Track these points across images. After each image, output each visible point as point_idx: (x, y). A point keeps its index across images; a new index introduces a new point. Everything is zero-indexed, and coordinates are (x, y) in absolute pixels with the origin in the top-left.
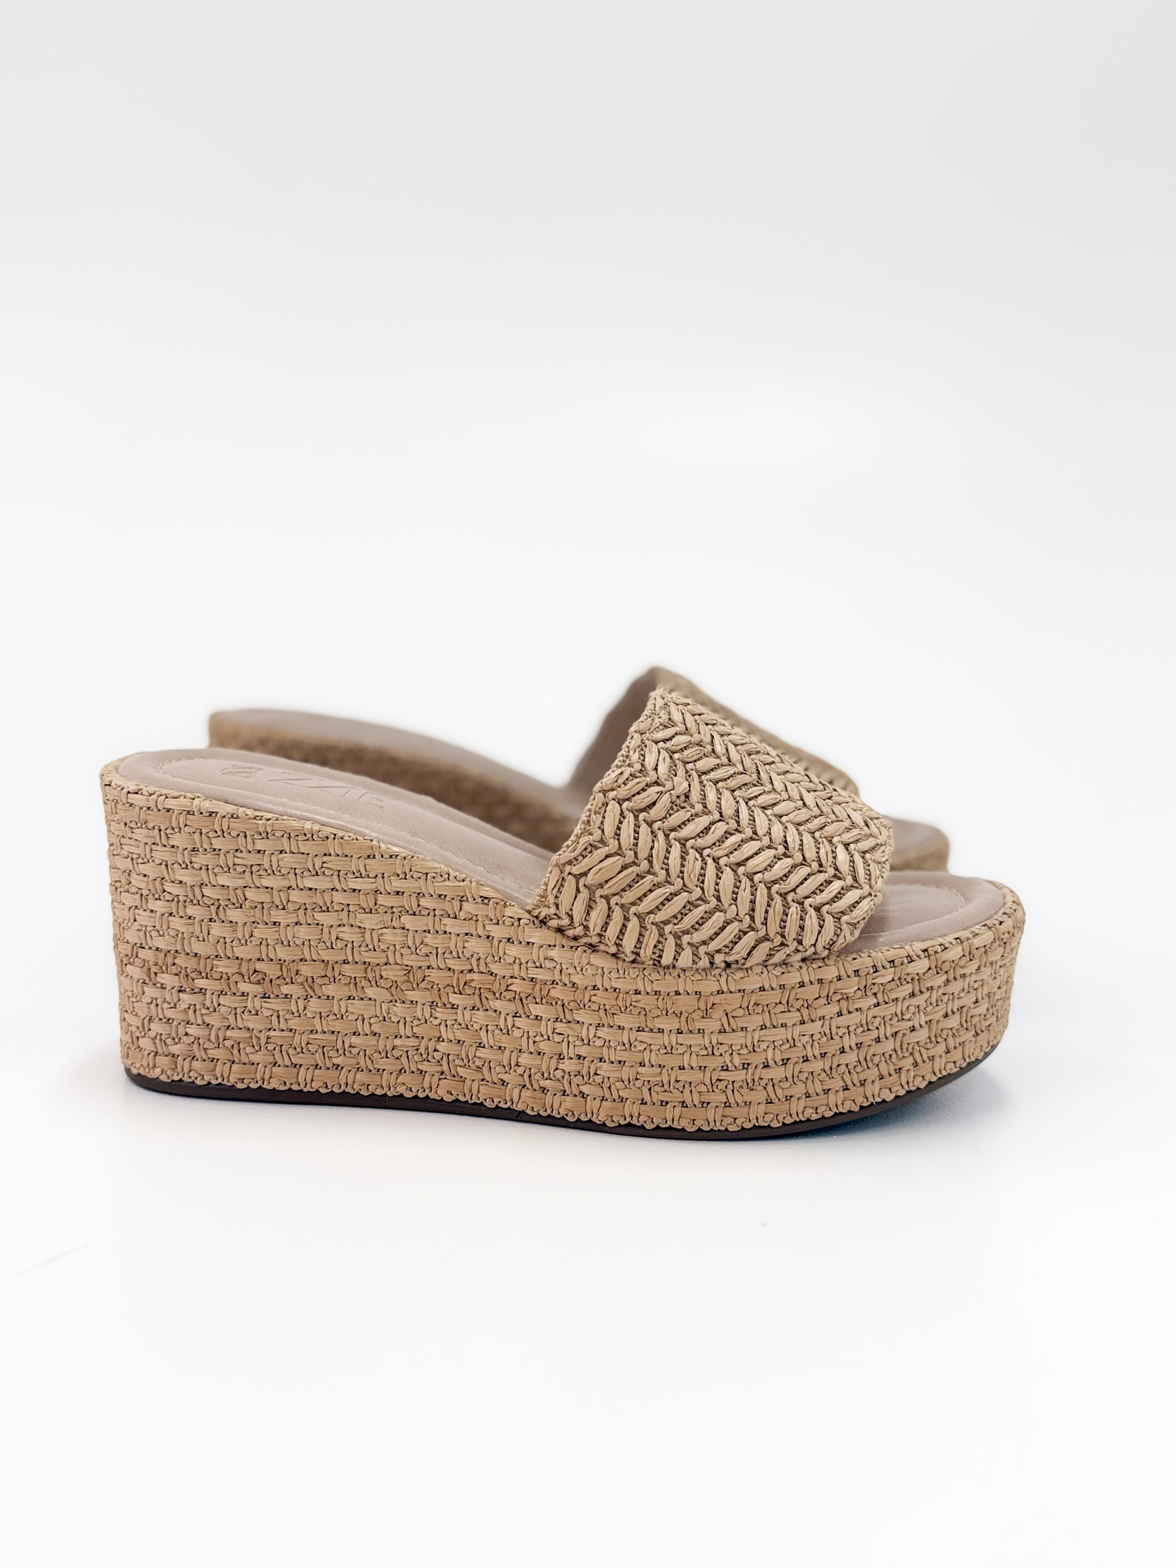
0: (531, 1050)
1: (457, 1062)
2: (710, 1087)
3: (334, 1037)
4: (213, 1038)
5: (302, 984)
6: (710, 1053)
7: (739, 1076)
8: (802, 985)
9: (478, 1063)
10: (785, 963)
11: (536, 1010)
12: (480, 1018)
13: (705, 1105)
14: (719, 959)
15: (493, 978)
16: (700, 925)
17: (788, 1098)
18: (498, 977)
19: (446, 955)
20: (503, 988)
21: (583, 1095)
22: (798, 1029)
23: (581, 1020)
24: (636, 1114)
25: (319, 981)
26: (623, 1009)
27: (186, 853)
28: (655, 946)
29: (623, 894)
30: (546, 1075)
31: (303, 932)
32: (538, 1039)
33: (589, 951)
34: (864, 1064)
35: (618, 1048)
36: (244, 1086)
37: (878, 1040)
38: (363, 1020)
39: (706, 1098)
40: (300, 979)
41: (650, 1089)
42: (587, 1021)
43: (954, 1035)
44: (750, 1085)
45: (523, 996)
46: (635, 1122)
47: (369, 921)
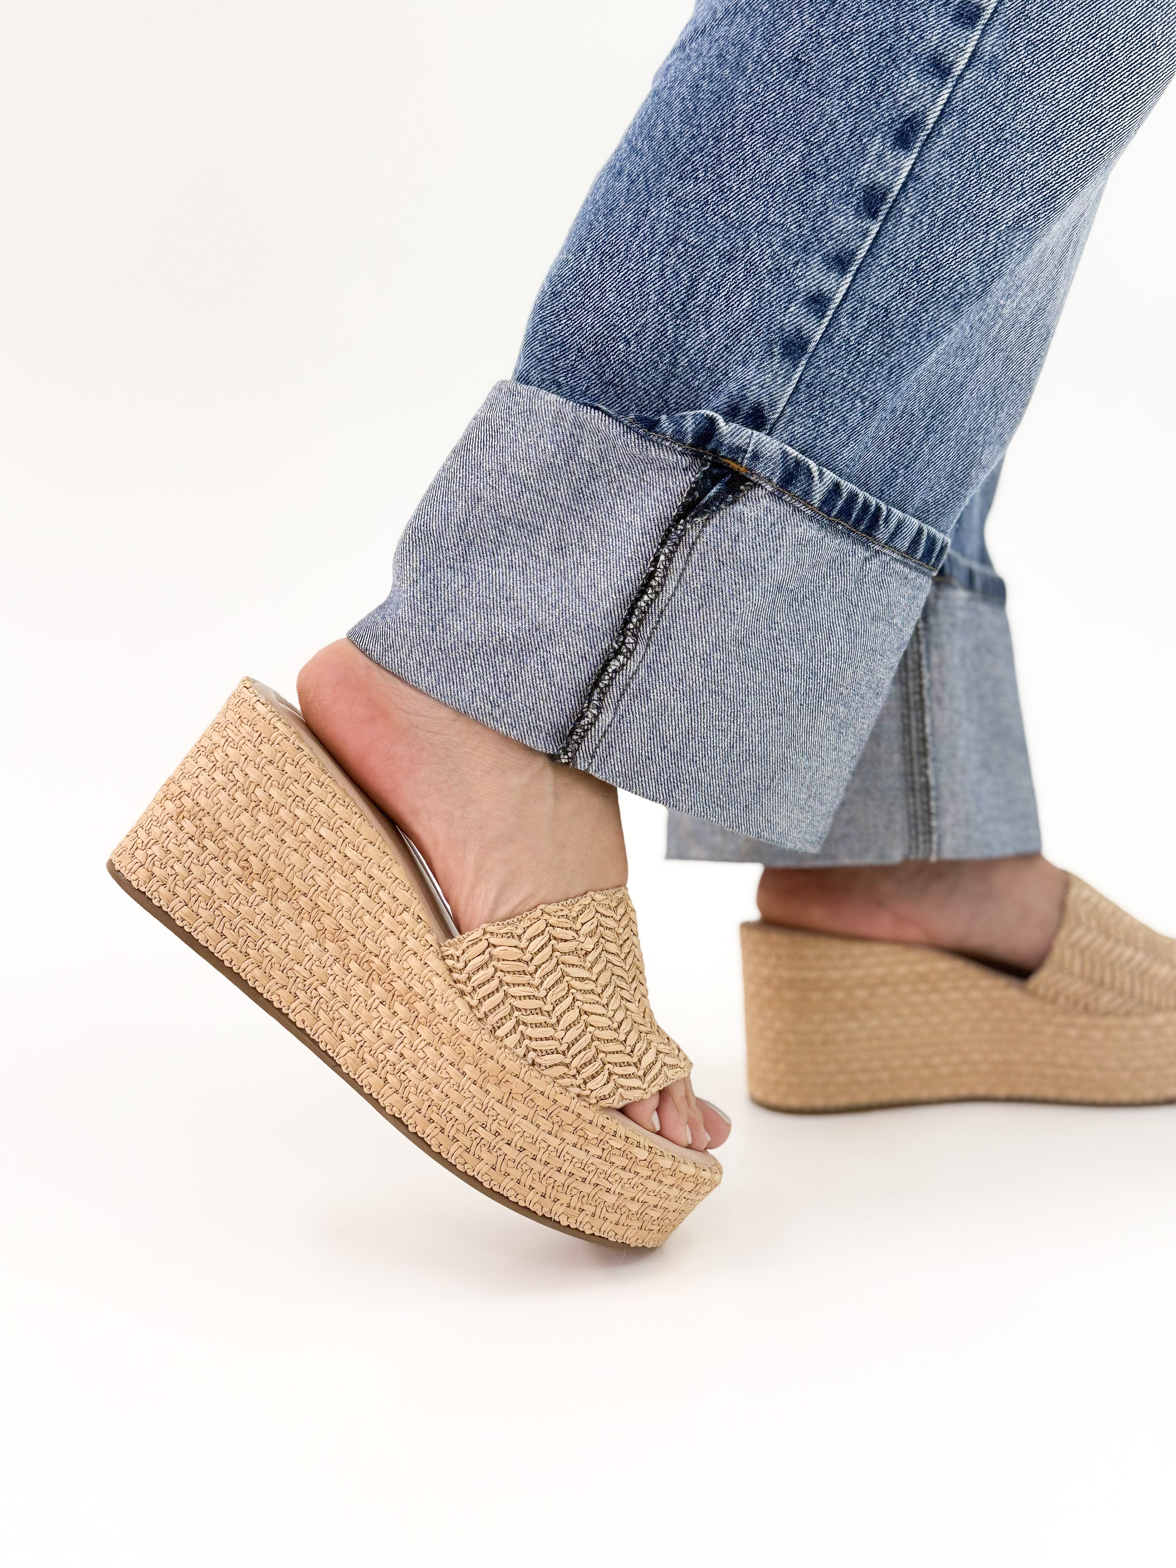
0: (375, 1030)
1: (324, 1006)
2: (466, 1131)
3: (260, 935)
4: (187, 881)
5: (268, 888)
6: (483, 1110)
7: (488, 1137)
8: (567, 1109)
9: (336, 1015)
10: (566, 1088)
11: (397, 1007)
12: (360, 988)
13: (455, 1140)
14: (532, 1055)
15: (387, 970)
16: (536, 1026)
17: (507, 1174)
18: (390, 971)
19: (370, 936)
20: (388, 980)
21: (386, 1080)
22: (544, 1135)
23: (421, 1033)
24: (409, 1116)
25: (279, 894)
26: (452, 1044)
27: (264, 760)
28: (501, 1019)
29: (507, 974)
30: (372, 1052)
31: (295, 858)
32: (385, 1026)
33: (458, 994)
34: (565, 1188)
35: (430, 1066)
36: (181, 924)
37: (584, 1180)
38: (287, 938)
39: (458, 1136)
40: (269, 885)
41: (429, 1106)
42: (423, 1037)
43: (628, 1216)
44: (491, 1148)
45: (397, 993)
46: (404, 1120)
47: (339, 880)
